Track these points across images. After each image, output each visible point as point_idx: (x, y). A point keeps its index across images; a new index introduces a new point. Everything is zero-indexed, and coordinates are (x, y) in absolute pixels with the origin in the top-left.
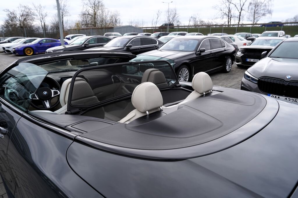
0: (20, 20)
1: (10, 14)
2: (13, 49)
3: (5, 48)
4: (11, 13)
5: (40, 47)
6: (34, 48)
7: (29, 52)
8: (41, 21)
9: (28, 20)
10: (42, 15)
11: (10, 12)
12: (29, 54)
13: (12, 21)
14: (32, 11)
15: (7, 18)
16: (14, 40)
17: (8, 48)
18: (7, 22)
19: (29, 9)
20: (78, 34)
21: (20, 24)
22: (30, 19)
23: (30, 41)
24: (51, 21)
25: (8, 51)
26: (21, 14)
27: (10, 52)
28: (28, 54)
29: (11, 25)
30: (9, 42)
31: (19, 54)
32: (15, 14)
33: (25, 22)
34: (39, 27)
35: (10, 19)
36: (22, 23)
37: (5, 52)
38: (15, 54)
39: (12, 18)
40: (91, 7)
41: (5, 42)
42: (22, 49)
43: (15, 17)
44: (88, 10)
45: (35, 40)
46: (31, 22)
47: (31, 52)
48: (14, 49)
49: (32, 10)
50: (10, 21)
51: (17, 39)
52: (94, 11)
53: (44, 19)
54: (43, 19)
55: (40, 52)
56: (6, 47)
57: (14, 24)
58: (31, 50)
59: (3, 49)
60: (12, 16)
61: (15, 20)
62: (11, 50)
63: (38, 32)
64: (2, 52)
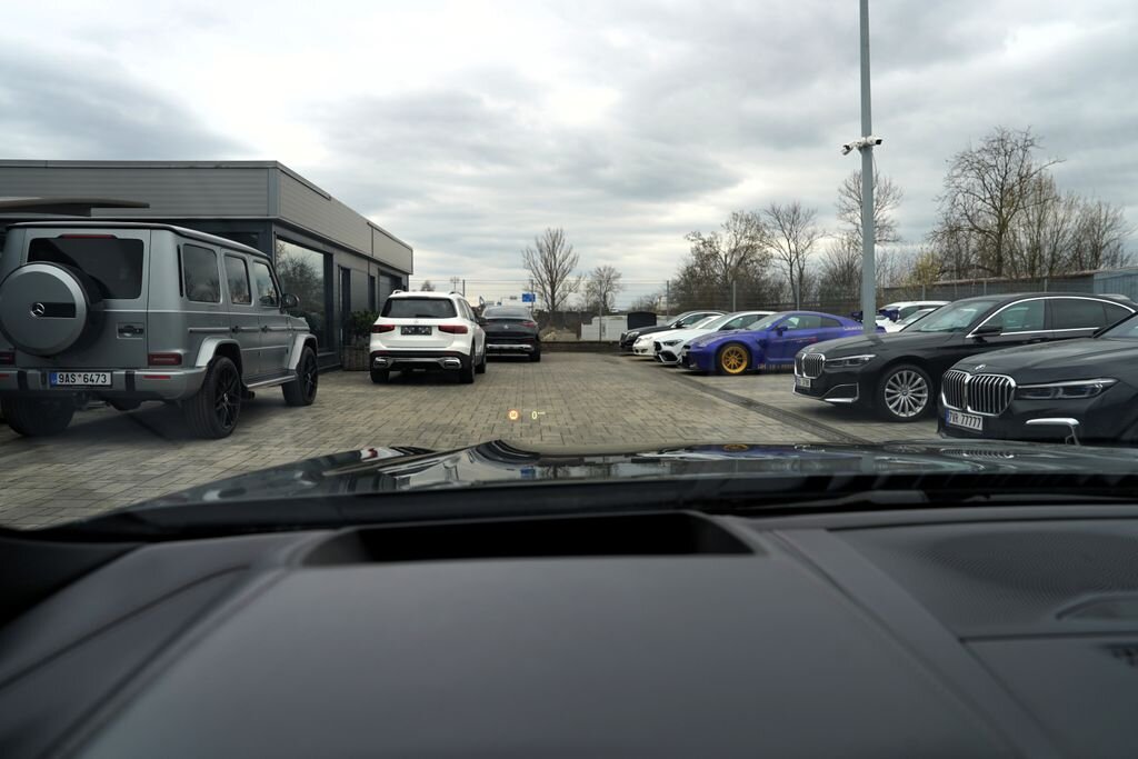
0: (725, 265)
1: (702, 246)
2: (686, 347)
3: (662, 345)
4: (703, 244)
5: (777, 345)
6: (756, 347)
7: (733, 362)
8: (791, 265)
9: (752, 261)
10: (797, 244)
11: (701, 241)
12: (735, 368)
13: (703, 267)
14: (767, 231)
16: (695, 320)
17: (671, 344)
19: (759, 229)
20: (927, 299)
21: (725, 278)
22: (757, 260)
24: (825, 263)
25: (669, 356)
26: (734, 246)
27: (674, 358)
28: (730, 367)
30: (679, 326)
31: (699, 365)
32: (715, 244)
33: (741, 271)
34: (781, 284)
35: (699, 263)
36: (731, 272)
37: (657, 357)
38: (689, 368)
39: (706, 257)
40: (984, 201)
41: (669, 328)
42: (713, 350)
43: (715, 255)
44: (970, 213)
45: (761, 317)
46: (759, 269)
47: (741, 361)
48: (689, 347)
49: (768, 228)
50: (698, 269)
51: (706, 316)
52: (1000, 212)
53: (800, 257)
54: (797, 256)
55: (772, 363)
56: (665, 343)
58: (741, 356)
59: (656, 349)
60: (707, 252)
61: (712, 265)
62: (676, 354)
63: (775, 302)
64: (651, 359)
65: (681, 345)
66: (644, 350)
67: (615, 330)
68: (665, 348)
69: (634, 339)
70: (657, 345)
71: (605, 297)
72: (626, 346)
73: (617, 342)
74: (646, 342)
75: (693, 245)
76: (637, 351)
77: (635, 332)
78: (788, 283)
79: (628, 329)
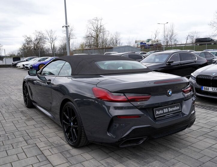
0: (34, 44)
1: (27, 39)
2: (31, 65)
8: (51, 44)
10: (52, 39)
11: (27, 38)
14: (44, 35)
15: (25, 42)
16: (31, 59)
18: (24, 45)
19: (42, 35)
20: (82, 53)
22: (42, 42)
23: (44, 59)
25: (27, 67)
26: (36, 39)
29: (27, 48)
30: (27, 61)
31: (35, 69)
32: (31, 38)
33: (38, 45)
35: (27, 43)
37: (24, 68)
39: (29, 42)
41: (24, 61)
42: (38, 66)
43: (31, 41)
45: (47, 58)
46: (43, 45)
50: (26, 45)
51: (33, 58)
53: (53, 42)
57: (30, 47)
60: (29, 40)
61: (31, 43)
62: (28, 67)
63: (48, 53)
64: (22, 68)
65: (30, 65)
67: (10, 62)
68: (26, 66)
69: (16, 64)
70: (24, 65)
72: (14, 66)
73: (11, 65)
74: (20, 65)
75: (25, 38)
76: (18, 67)
77: (16, 62)
78: (51, 48)
79: (14, 61)
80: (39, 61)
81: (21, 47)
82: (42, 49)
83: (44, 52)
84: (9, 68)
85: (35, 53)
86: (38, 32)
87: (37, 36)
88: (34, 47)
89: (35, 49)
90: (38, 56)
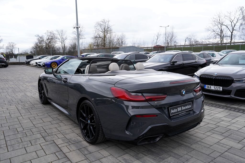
0: (46, 43)
1: (39, 38)
3: (38, 63)
7: (54, 65)
8: (62, 43)
10: (63, 39)
11: (39, 37)
12: (54, 67)
14: (55, 35)
15: (37, 41)
16: (43, 57)
17: (40, 63)
18: (37, 44)
19: (53, 34)
22: (53, 42)
23: (55, 58)
24: (70, 43)
26: (47, 38)
27: (41, 66)
29: (39, 47)
30: (39, 59)
31: (47, 67)
32: (43, 38)
33: (50, 44)
35: (39, 42)
37: (37, 66)
38: (45, 67)
40: (101, 32)
42: (50, 63)
43: (43, 41)
44: (99, 34)
46: (54, 44)
47: (56, 65)
48: (44, 63)
50: (39, 44)
51: (46, 56)
52: (104, 34)
54: (63, 41)
57: (41, 46)
58: (55, 65)
59: (36, 64)
60: (41, 40)
61: (43, 43)
63: (58, 52)
64: (35, 66)
65: (42, 63)
66: (32, 64)
67: (24, 59)
68: (38, 64)
69: (29, 62)
71: (12, 50)
72: (28, 64)
73: (25, 62)
74: (33, 62)
75: (37, 38)
76: (31, 64)
77: (29, 60)
78: (61, 47)
79: (27, 59)
80: (51, 59)
81: (33, 46)
82: (53, 48)
83: (55, 51)
84: (23, 65)
85: (46, 51)
86: (50, 32)
87: (49, 36)
88: (46, 46)
89: (47, 48)
90: (49, 54)
